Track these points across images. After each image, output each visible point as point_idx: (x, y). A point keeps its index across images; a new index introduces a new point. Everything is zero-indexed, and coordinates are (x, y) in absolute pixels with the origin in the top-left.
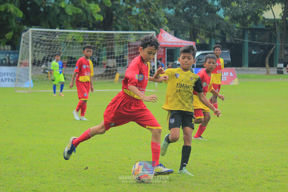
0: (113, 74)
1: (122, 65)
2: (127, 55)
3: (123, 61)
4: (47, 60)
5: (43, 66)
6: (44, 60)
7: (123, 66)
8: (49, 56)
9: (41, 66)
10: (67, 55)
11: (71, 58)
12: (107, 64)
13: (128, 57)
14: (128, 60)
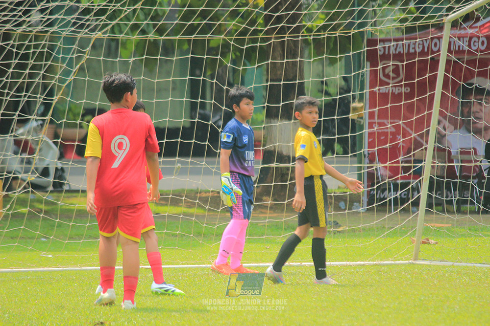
10: (83, 102)
12: (268, 140)
13: (368, 106)
14: (367, 121)
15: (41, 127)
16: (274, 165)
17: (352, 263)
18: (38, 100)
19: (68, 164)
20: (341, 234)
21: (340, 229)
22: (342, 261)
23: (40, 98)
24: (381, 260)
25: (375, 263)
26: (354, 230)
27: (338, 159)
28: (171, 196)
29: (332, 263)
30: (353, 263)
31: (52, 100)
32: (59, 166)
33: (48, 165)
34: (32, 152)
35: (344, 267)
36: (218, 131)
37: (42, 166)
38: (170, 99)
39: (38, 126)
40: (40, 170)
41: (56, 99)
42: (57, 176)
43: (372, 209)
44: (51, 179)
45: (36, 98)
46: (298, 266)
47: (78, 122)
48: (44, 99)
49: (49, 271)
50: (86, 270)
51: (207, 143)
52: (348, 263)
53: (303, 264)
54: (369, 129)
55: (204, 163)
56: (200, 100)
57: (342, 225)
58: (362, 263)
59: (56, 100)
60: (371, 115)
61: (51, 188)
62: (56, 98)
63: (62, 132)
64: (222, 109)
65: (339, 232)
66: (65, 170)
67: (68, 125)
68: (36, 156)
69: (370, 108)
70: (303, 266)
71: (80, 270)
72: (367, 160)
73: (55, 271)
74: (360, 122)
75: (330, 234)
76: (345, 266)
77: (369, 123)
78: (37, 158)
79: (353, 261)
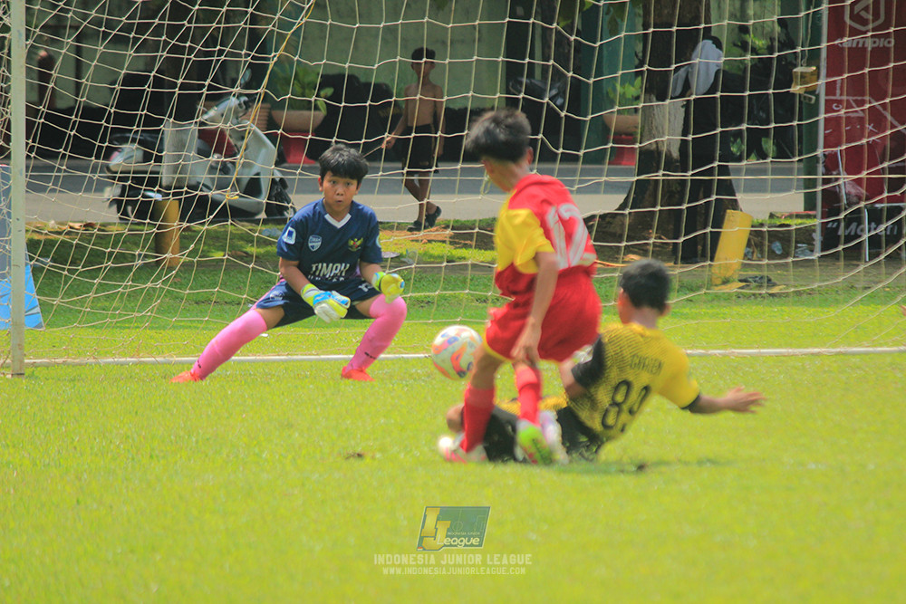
0: (696, 218)
1: (769, 145)
2: (813, 58)
3: (786, 105)
4: (158, 103)
5: (126, 157)
6: (128, 100)
7: (783, 152)
8: (173, 66)
9: (109, 153)
10: (322, 64)
11: (357, 88)
12: (646, 133)
13: (823, 72)
14: (823, 98)
15: (244, 107)
16: (660, 175)
17: (797, 351)
18: (243, 59)
19: (295, 174)
20: (776, 299)
21: (775, 290)
22: (780, 346)
23: (245, 57)
24: (850, 345)
25: (838, 350)
26: (798, 293)
27: (776, 166)
28: (477, 230)
29: (762, 351)
30: (801, 350)
31: (268, 59)
32: (278, 176)
33: (258, 174)
34: (231, 152)
35: (784, 358)
36: (559, 115)
37: (247, 176)
38: (475, 58)
39: (240, 105)
40: (245, 183)
41: (273, 58)
42: (274, 194)
43: (836, 256)
44: (264, 200)
45: (239, 55)
46: (701, 356)
47: (313, 99)
48: (253, 58)
49: (264, 361)
50: (328, 359)
51: (540, 136)
52: (790, 350)
53: (711, 352)
54: (826, 113)
55: (535, 171)
56: (527, 60)
57: (778, 283)
58: (816, 350)
59: (275, 59)
60: (830, 88)
61: (263, 216)
62: (275, 56)
63: (284, 115)
64: (565, 76)
65: (772, 295)
66: (288, 183)
67: (294, 105)
68: (239, 159)
69: (828, 75)
70: (710, 355)
71: (318, 360)
72: (821, 168)
73: (274, 361)
74: (810, 99)
75: (756, 298)
76: (785, 356)
77: (826, 100)
78: (242, 161)
79: (799, 347)
